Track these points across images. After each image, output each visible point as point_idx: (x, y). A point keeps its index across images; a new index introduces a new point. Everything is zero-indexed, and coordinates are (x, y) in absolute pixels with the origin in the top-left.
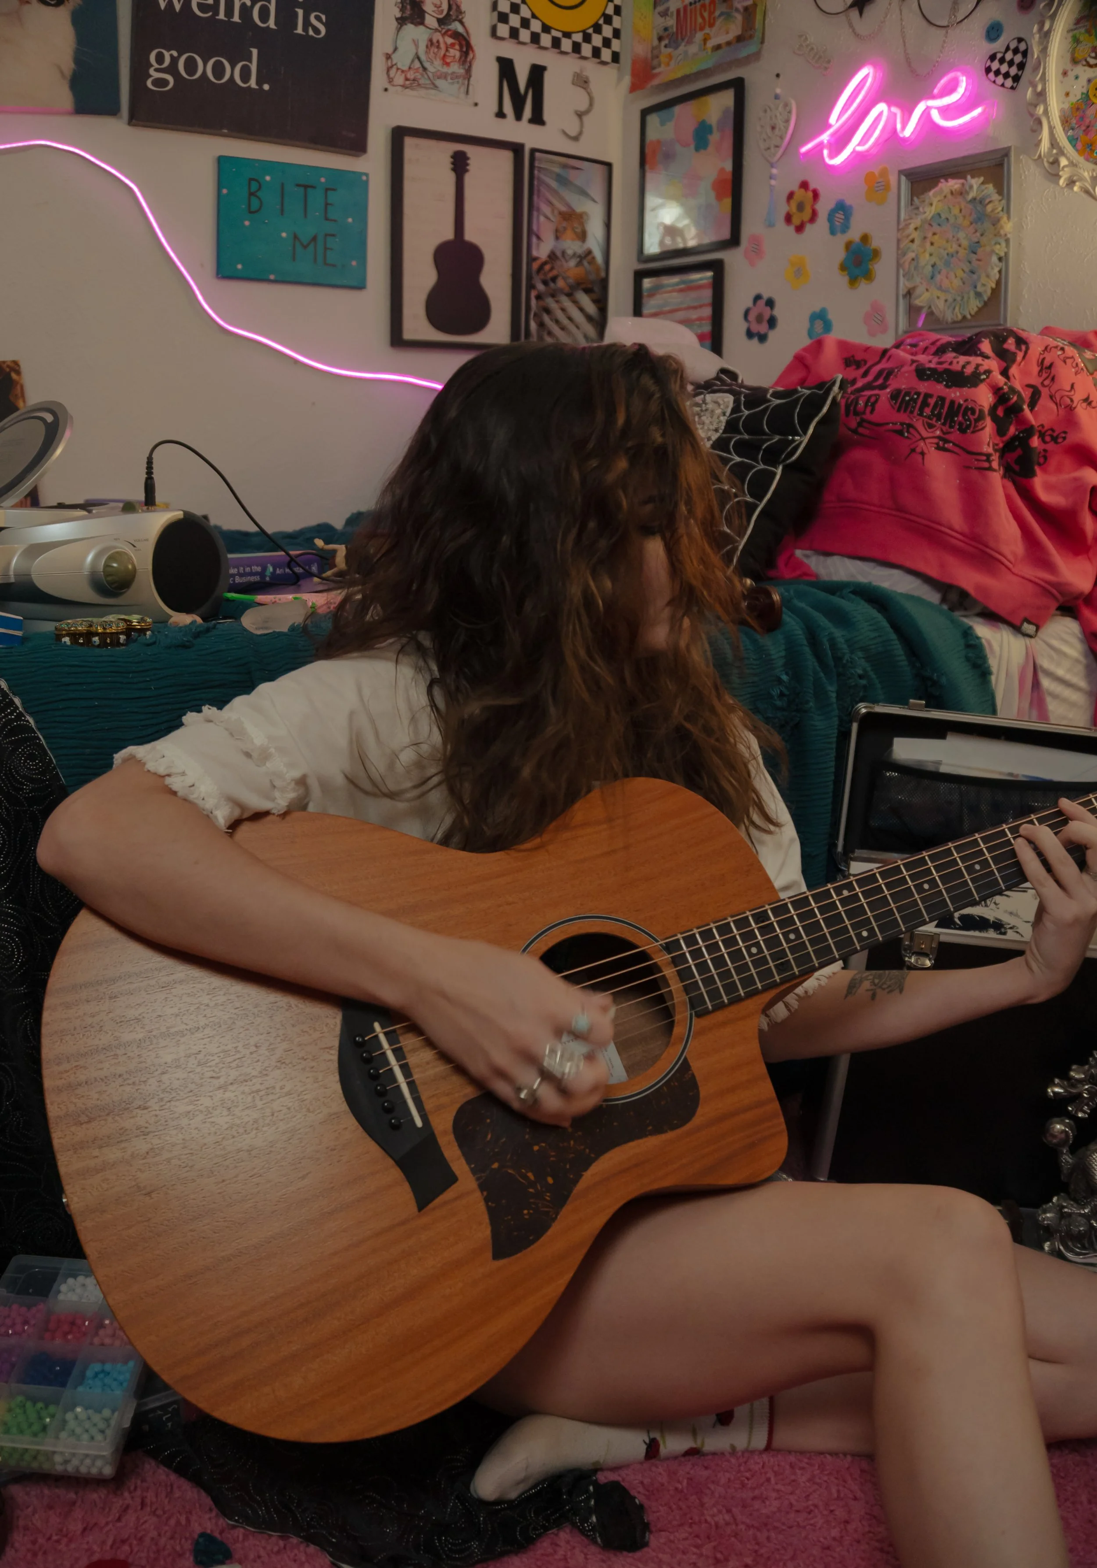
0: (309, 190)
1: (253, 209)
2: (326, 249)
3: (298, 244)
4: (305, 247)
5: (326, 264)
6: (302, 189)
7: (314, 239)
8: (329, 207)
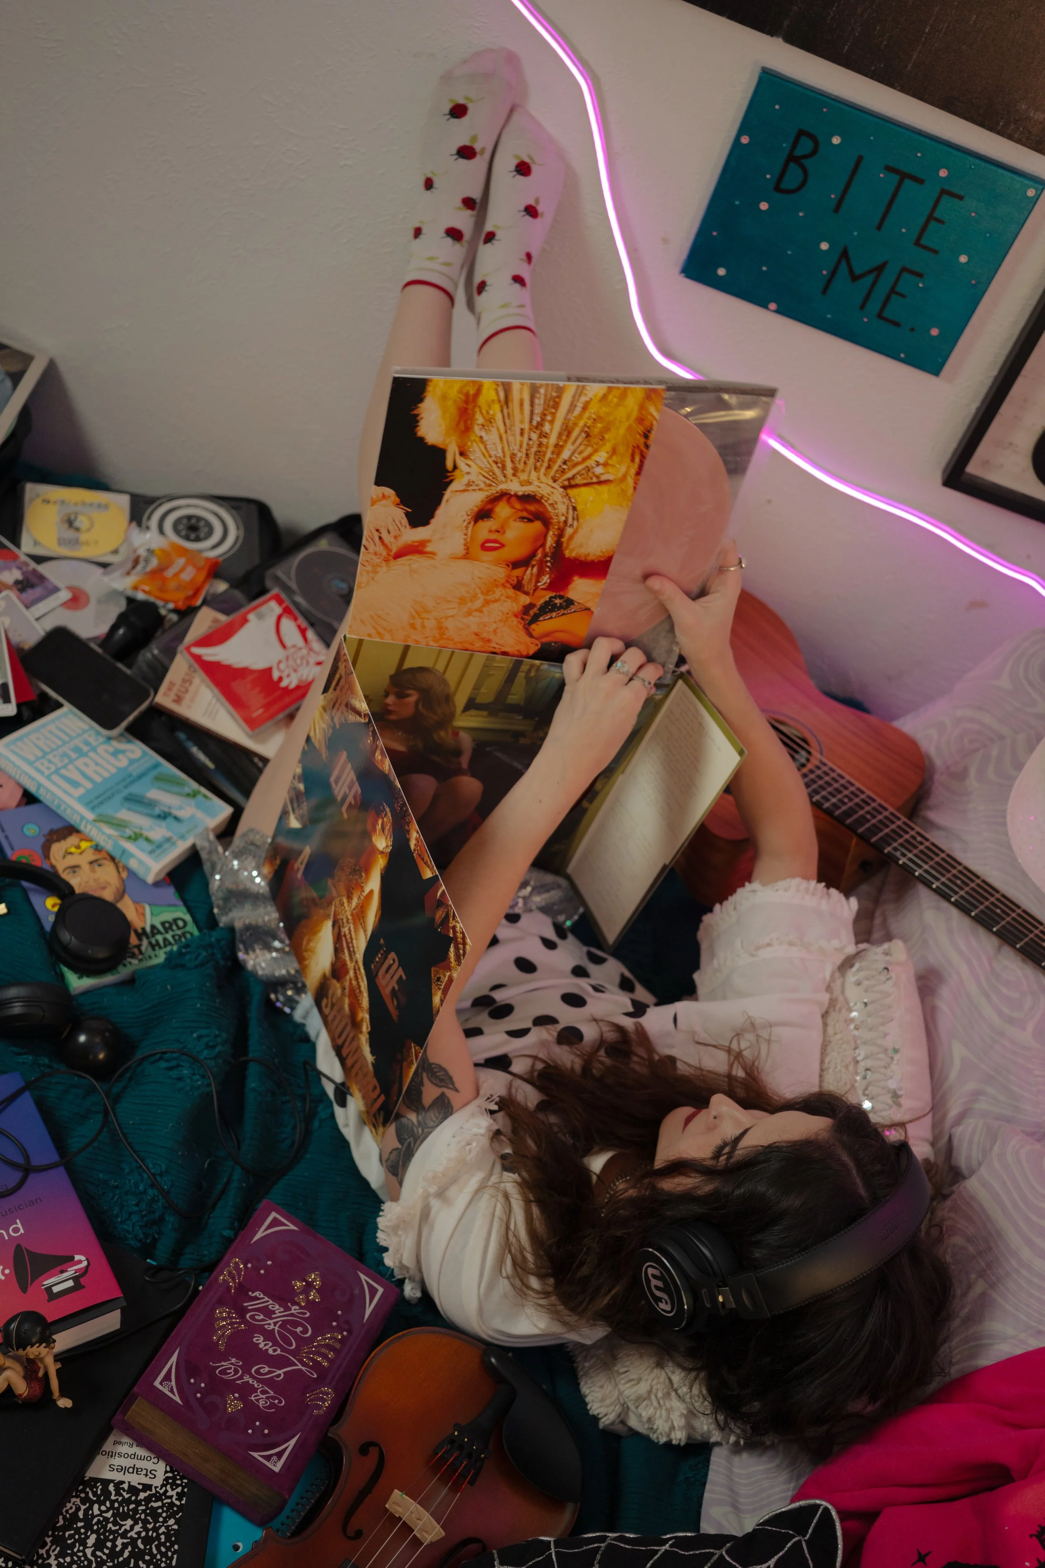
0: (907, 182)
1: (784, 185)
2: (893, 291)
3: (844, 265)
4: (855, 278)
5: (880, 316)
6: (896, 178)
7: (880, 269)
8: (933, 225)
